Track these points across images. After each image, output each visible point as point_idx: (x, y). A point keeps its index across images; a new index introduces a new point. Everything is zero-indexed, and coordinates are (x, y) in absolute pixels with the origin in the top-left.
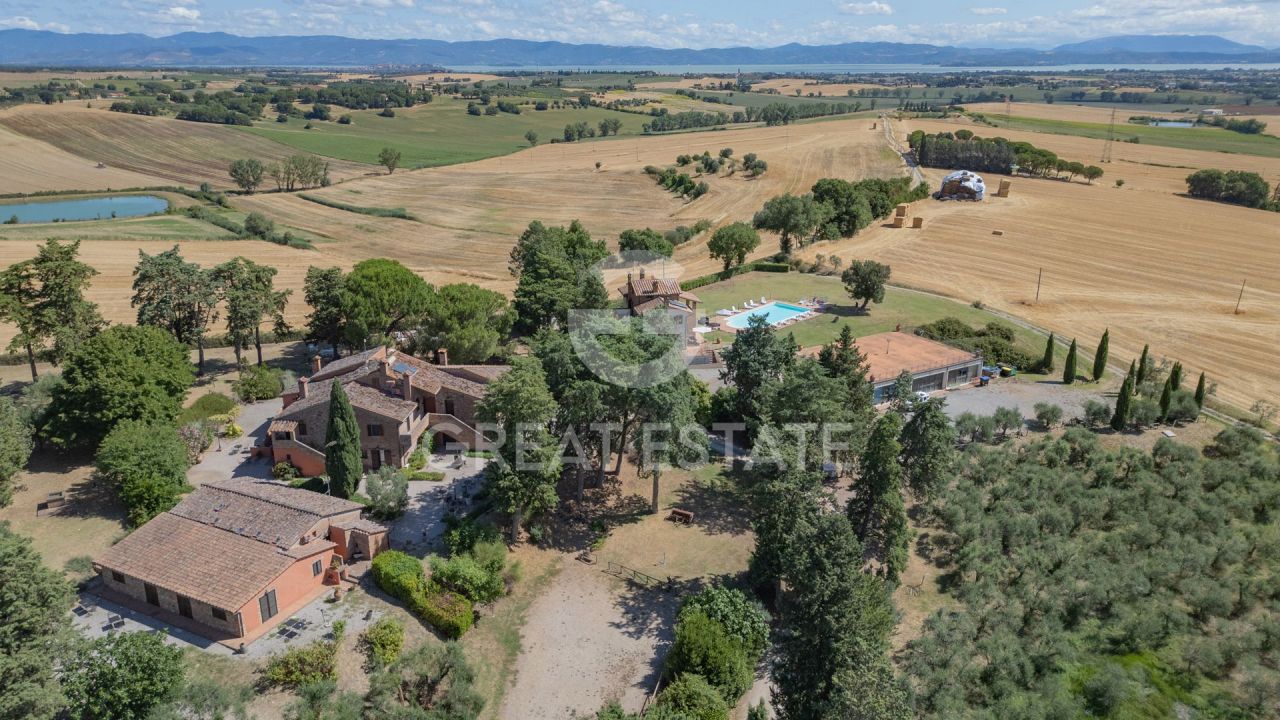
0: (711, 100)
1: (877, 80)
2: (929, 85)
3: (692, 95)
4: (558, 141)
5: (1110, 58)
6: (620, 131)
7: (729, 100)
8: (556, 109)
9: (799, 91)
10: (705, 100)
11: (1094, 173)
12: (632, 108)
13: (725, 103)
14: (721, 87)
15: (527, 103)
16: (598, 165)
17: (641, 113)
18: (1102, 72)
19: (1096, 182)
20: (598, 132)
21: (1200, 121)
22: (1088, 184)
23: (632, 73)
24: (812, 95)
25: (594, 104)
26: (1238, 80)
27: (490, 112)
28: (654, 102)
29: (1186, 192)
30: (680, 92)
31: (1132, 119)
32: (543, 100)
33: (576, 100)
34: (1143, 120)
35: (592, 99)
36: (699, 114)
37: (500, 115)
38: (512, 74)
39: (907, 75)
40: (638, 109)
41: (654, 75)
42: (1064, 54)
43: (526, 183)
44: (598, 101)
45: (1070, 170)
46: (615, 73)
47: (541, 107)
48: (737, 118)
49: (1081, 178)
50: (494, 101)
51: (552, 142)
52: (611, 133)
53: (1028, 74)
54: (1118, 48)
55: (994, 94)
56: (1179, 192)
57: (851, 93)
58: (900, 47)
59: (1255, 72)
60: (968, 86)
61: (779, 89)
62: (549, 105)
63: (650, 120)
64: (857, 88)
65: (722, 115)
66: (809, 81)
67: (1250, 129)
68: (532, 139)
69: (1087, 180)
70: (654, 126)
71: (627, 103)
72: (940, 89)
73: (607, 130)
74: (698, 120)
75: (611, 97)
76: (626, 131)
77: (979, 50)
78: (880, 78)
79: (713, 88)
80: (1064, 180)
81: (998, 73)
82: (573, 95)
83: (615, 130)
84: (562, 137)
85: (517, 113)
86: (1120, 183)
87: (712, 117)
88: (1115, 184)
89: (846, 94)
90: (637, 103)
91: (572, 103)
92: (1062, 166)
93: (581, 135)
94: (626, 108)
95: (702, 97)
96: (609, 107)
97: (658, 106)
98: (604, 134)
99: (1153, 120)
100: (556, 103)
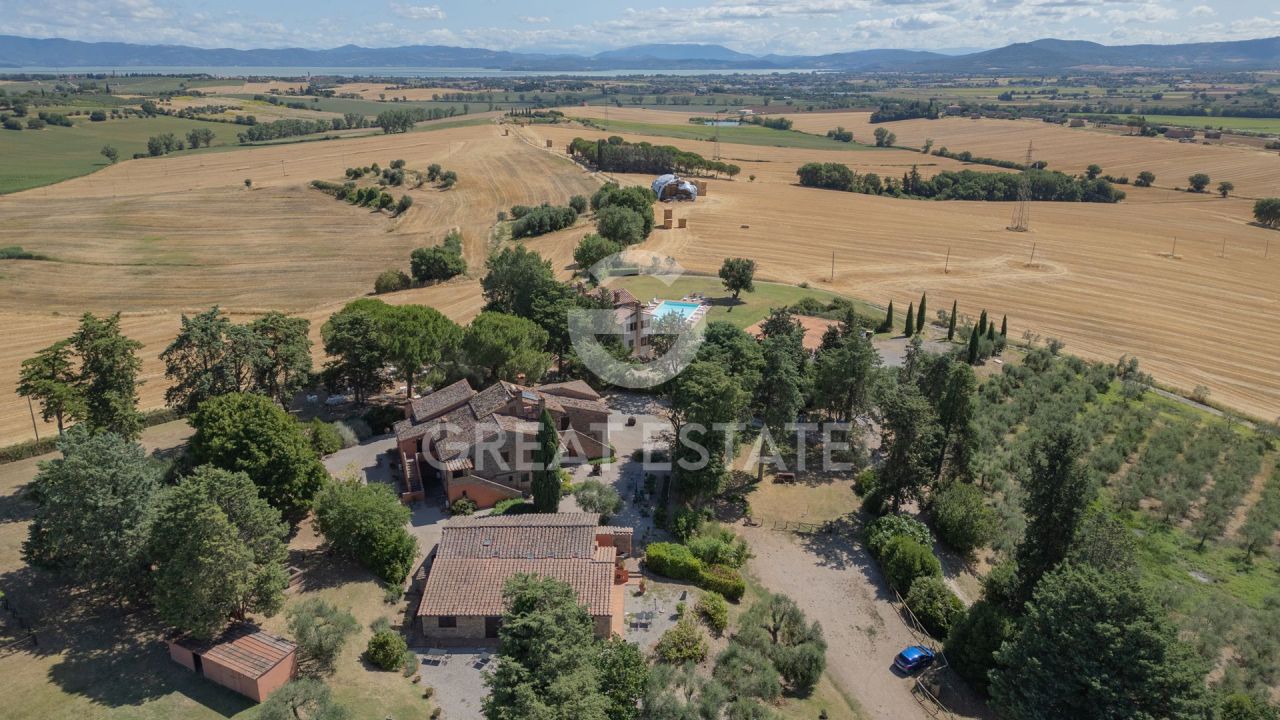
0: (296, 106)
1: (450, 83)
2: (506, 90)
3: (273, 101)
4: (142, 156)
5: (644, 65)
6: (212, 142)
7: (316, 105)
8: (116, 120)
9: (382, 96)
10: (289, 105)
11: (733, 171)
12: (209, 115)
13: (313, 109)
14: (302, 92)
15: (78, 113)
16: (248, 183)
17: (223, 121)
18: (641, 77)
19: (736, 178)
20: (187, 144)
21: (742, 121)
22: (730, 180)
23: (180, 76)
24: (396, 100)
25: (162, 112)
26: (747, 84)
27: (33, 125)
28: (233, 108)
29: (798, 182)
30: (258, 98)
31: (691, 120)
32: (98, 109)
33: (138, 108)
34: (700, 121)
35: (158, 107)
36: (298, 122)
37: (48, 128)
38: (22, 78)
39: (479, 80)
40: (215, 116)
41: (210, 78)
42: (606, 60)
43: (165, 207)
44: (166, 108)
45: (715, 169)
46: (159, 75)
47: (98, 117)
48: (337, 126)
49: (724, 175)
50: (33, 112)
51: (135, 157)
52: (202, 144)
53: (587, 78)
54: (648, 56)
55: (568, 97)
56: (793, 182)
57: (435, 97)
58: (457, 50)
59: (757, 77)
60: (542, 91)
61: (361, 94)
62: (108, 114)
63: (244, 129)
64: (441, 92)
65: (321, 122)
66: (389, 86)
67: (781, 126)
68: (111, 155)
69: (728, 177)
70: (251, 135)
71: (203, 110)
72: (519, 93)
73: (197, 141)
74: (298, 129)
75: (179, 104)
76: (220, 143)
77: (532, 55)
78: (454, 83)
79: (293, 93)
80: (712, 177)
81: (557, 78)
82: (132, 102)
83: (207, 141)
84: (146, 151)
85: (68, 125)
86: (752, 178)
87: (312, 125)
88: (748, 179)
89: (431, 98)
90: (215, 110)
91: (136, 112)
92: (709, 166)
93: (168, 148)
94: (202, 115)
95: (285, 102)
96: (181, 115)
97: (244, 114)
98: (195, 145)
99: (708, 121)
100: (114, 112)
